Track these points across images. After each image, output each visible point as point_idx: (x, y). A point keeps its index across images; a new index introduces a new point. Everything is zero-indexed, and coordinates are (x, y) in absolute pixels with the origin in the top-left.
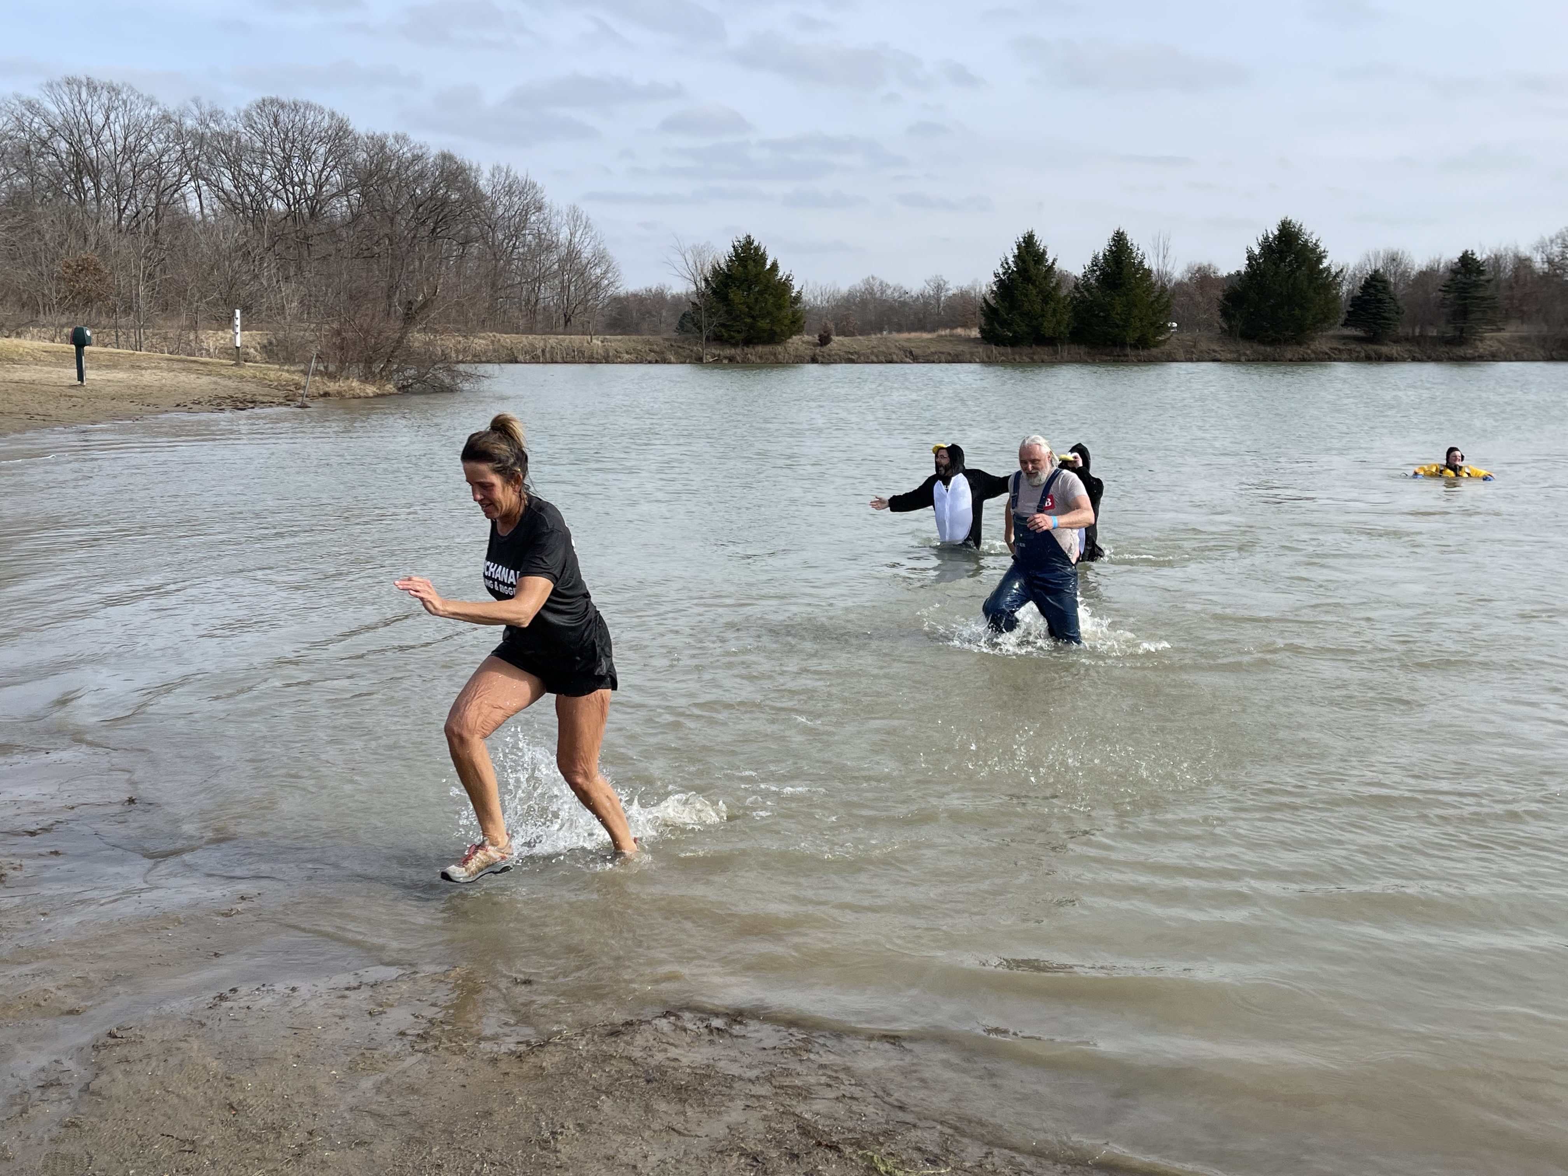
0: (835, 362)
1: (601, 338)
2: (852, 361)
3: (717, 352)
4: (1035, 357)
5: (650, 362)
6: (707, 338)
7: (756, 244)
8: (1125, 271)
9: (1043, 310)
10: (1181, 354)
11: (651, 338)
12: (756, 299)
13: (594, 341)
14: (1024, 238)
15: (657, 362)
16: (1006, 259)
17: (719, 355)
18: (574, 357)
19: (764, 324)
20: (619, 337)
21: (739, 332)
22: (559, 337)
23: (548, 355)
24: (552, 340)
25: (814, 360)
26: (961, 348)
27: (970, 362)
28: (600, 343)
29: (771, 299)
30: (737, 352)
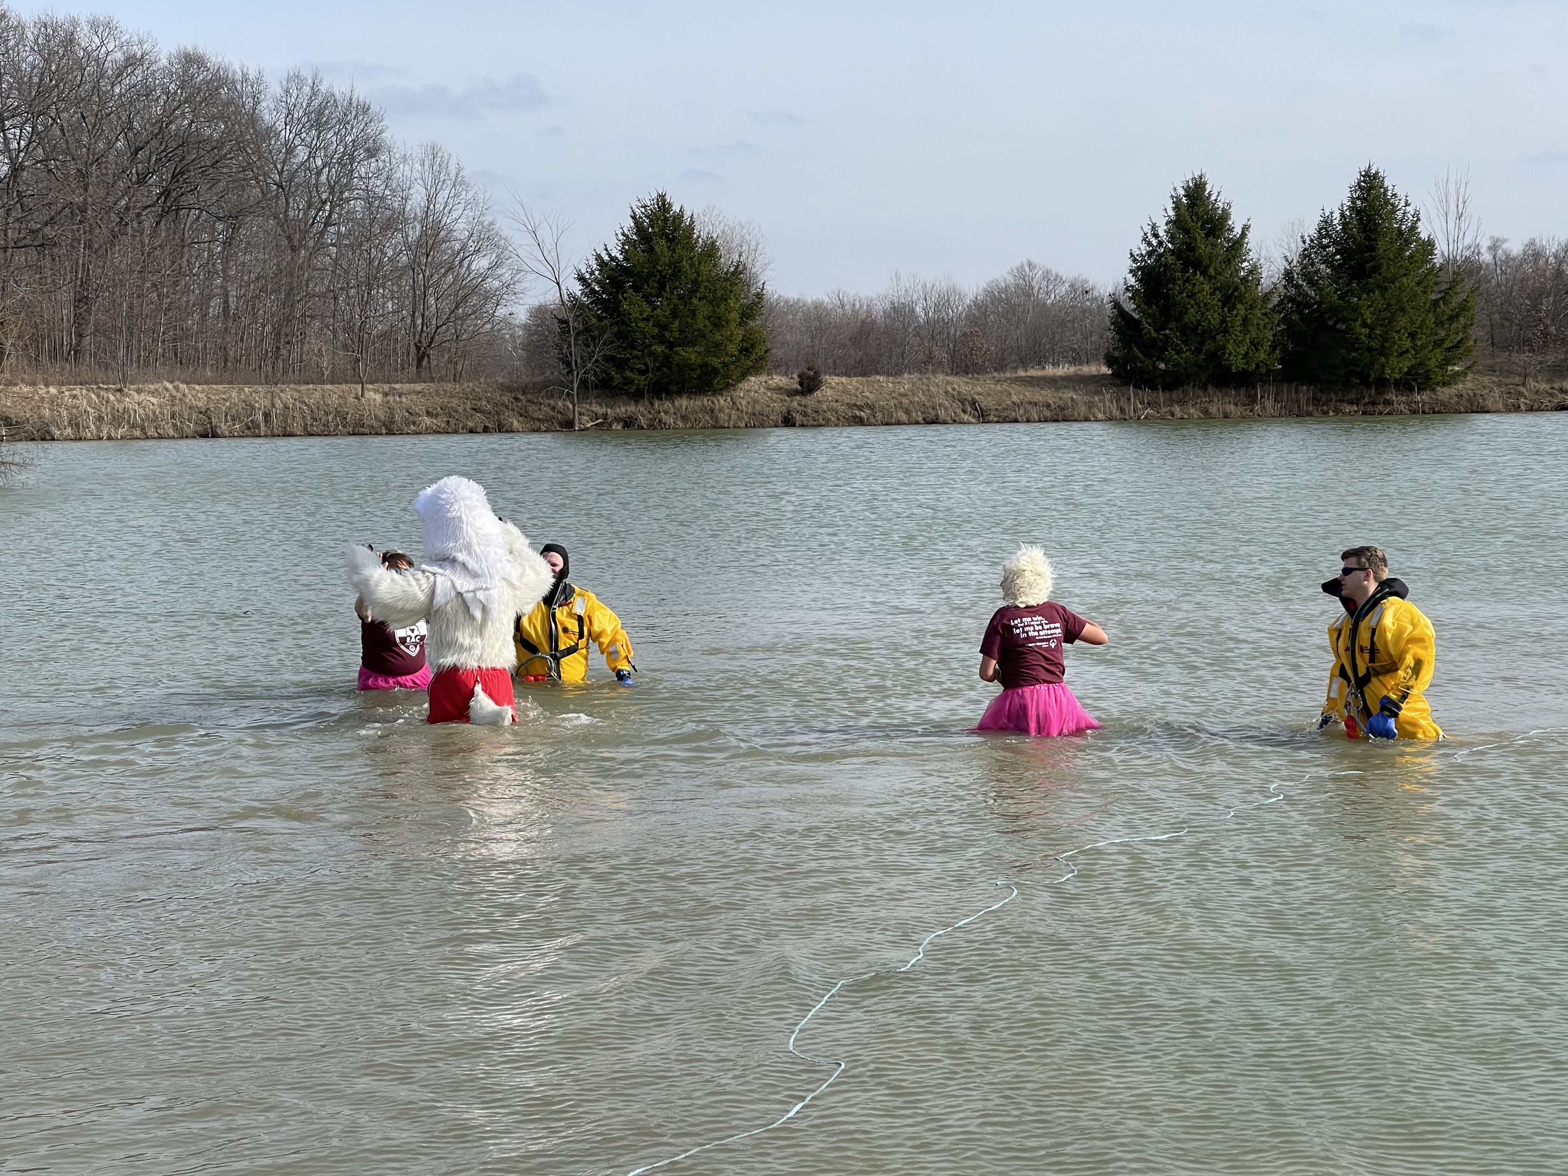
0: (827, 423)
1: (382, 387)
2: (859, 422)
3: (601, 410)
4: (1213, 410)
5: (471, 431)
6: (584, 383)
7: (676, 208)
8: (1381, 245)
9: (1223, 321)
10: (1495, 397)
12: (675, 314)
13: (370, 395)
14: (1187, 189)
15: (486, 430)
16: (1154, 227)
17: (605, 416)
18: (326, 425)
19: (691, 354)
20: (418, 387)
21: (642, 373)
22: (301, 388)
23: (275, 423)
24: (287, 395)
25: (788, 422)
26: (1068, 395)
27: (1087, 420)
28: (378, 398)
29: (704, 310)
30: (639, 410)
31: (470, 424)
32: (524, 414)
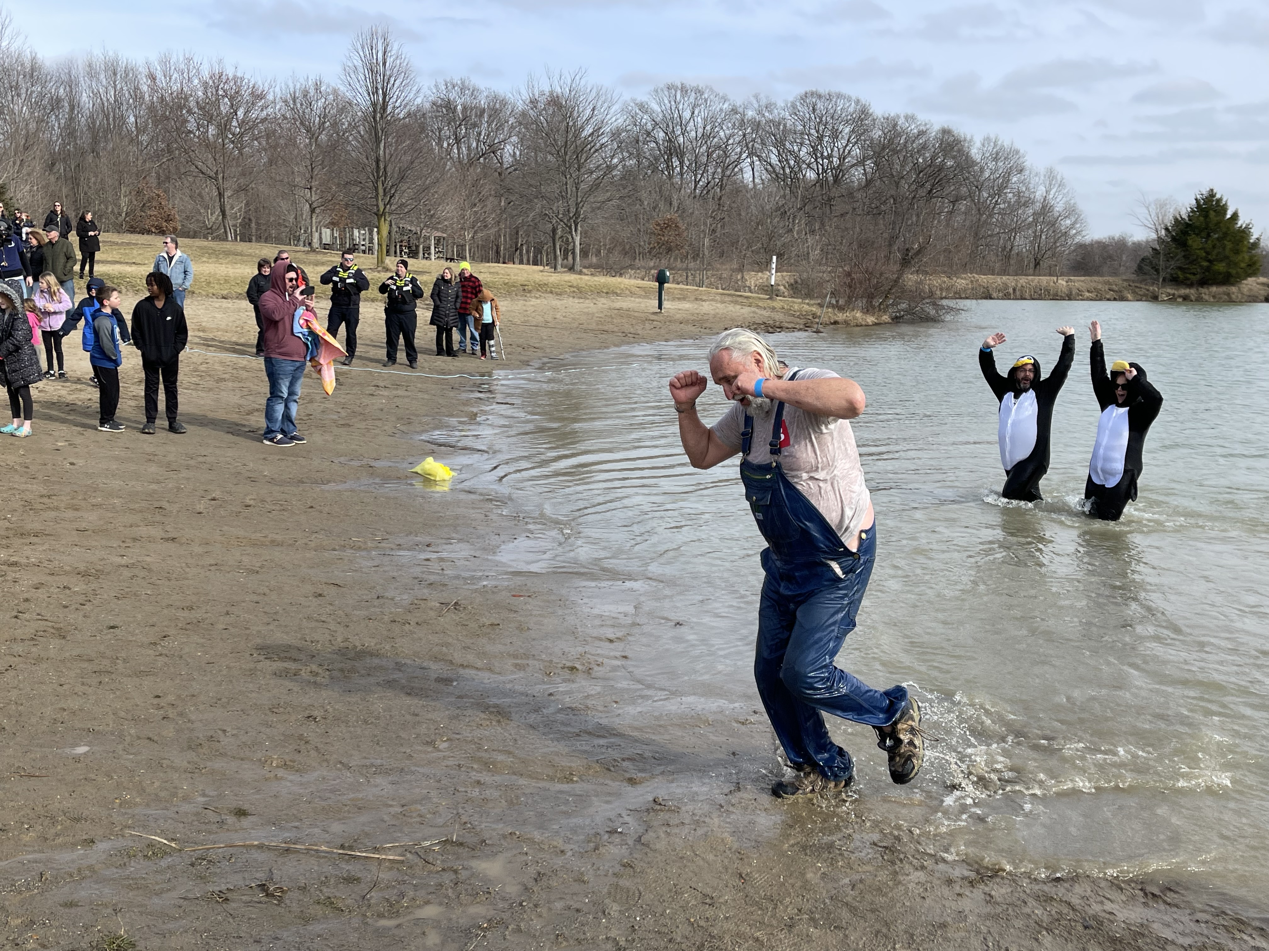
1: (1066, 278)
3: (1172, 292)
5: (1109, 300)
6: (1164, 280)
7: (1218, 196)
11: (1111, 279)
12: (1214, 247)
13: (1060, 281)
15: (1115, 299)
17: (1174, 295)
18: (1040, 295)
19: (1221, 267)
20: (1083, 278)
21: (1194, 274)
22: (1030, 278)
23: (1018, 293)
24: (1023, 280)
28: (1064, 283)
29: (1229, 245)
30: (1191, 292)
31: (1108, 297)
32: (1134, 292)
